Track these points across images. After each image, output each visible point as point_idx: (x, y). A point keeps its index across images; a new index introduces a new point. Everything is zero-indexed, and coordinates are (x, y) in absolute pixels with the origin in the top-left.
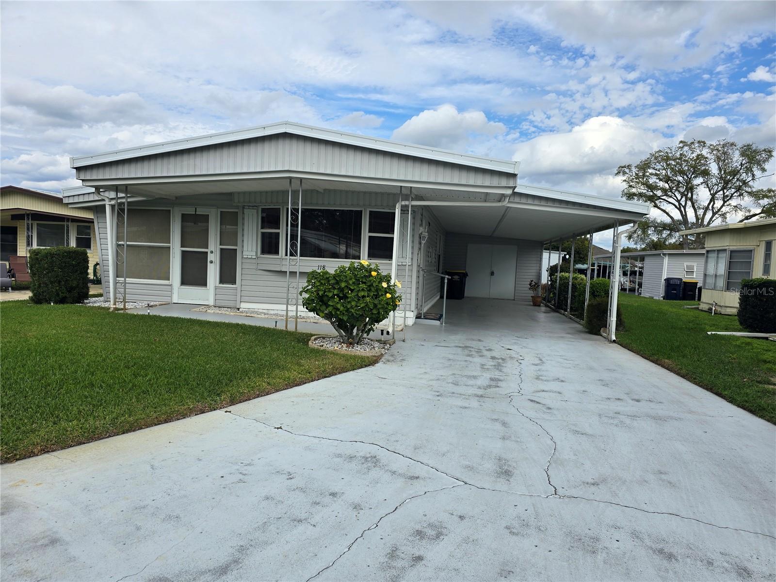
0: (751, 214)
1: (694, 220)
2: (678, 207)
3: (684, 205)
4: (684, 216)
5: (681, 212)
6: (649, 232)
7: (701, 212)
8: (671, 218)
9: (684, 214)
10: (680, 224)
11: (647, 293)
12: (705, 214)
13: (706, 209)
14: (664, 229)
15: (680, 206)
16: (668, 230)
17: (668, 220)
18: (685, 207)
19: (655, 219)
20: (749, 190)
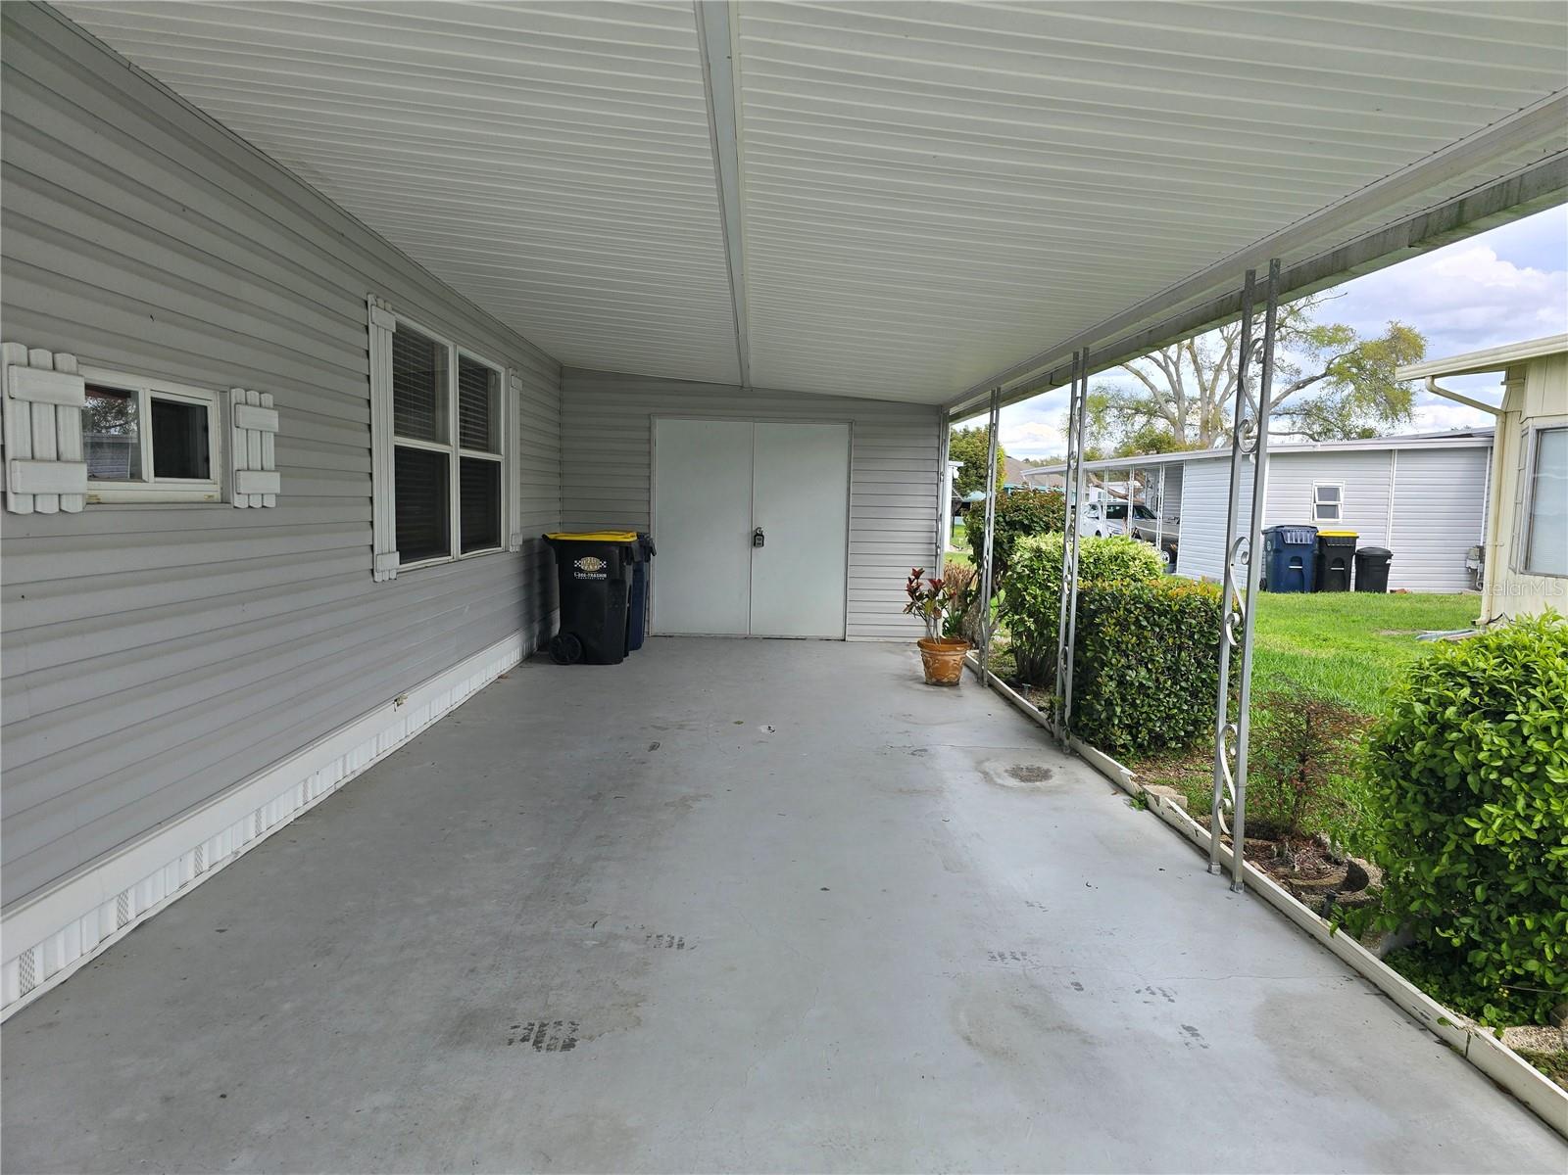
0: (1303, 377)
1: (1197, 393)
2: (1164, 364)
3: (1175, 359)
4: (1176, 384)
5: (1169, 375)
6: (1108, 420)
7: (1208, 375)
8: (1152, 387)
9: (1175, 379)
10: (1167, 401)
11: (1196, 568)
12: (1216, 379)
13: (1218, 370)
14: (1137, 411)
15: (1166, 363)
16: (1145, 413)
17: (1145, 394)
18: (1176, 365)
19: (1119, 391)
20: (1301, 327)
